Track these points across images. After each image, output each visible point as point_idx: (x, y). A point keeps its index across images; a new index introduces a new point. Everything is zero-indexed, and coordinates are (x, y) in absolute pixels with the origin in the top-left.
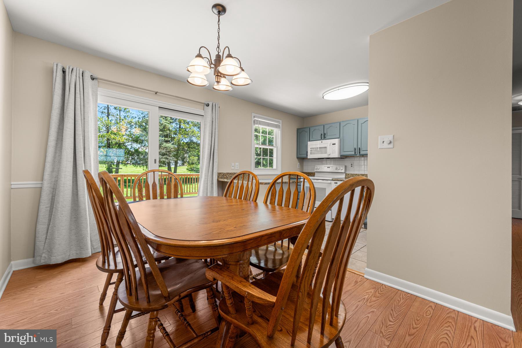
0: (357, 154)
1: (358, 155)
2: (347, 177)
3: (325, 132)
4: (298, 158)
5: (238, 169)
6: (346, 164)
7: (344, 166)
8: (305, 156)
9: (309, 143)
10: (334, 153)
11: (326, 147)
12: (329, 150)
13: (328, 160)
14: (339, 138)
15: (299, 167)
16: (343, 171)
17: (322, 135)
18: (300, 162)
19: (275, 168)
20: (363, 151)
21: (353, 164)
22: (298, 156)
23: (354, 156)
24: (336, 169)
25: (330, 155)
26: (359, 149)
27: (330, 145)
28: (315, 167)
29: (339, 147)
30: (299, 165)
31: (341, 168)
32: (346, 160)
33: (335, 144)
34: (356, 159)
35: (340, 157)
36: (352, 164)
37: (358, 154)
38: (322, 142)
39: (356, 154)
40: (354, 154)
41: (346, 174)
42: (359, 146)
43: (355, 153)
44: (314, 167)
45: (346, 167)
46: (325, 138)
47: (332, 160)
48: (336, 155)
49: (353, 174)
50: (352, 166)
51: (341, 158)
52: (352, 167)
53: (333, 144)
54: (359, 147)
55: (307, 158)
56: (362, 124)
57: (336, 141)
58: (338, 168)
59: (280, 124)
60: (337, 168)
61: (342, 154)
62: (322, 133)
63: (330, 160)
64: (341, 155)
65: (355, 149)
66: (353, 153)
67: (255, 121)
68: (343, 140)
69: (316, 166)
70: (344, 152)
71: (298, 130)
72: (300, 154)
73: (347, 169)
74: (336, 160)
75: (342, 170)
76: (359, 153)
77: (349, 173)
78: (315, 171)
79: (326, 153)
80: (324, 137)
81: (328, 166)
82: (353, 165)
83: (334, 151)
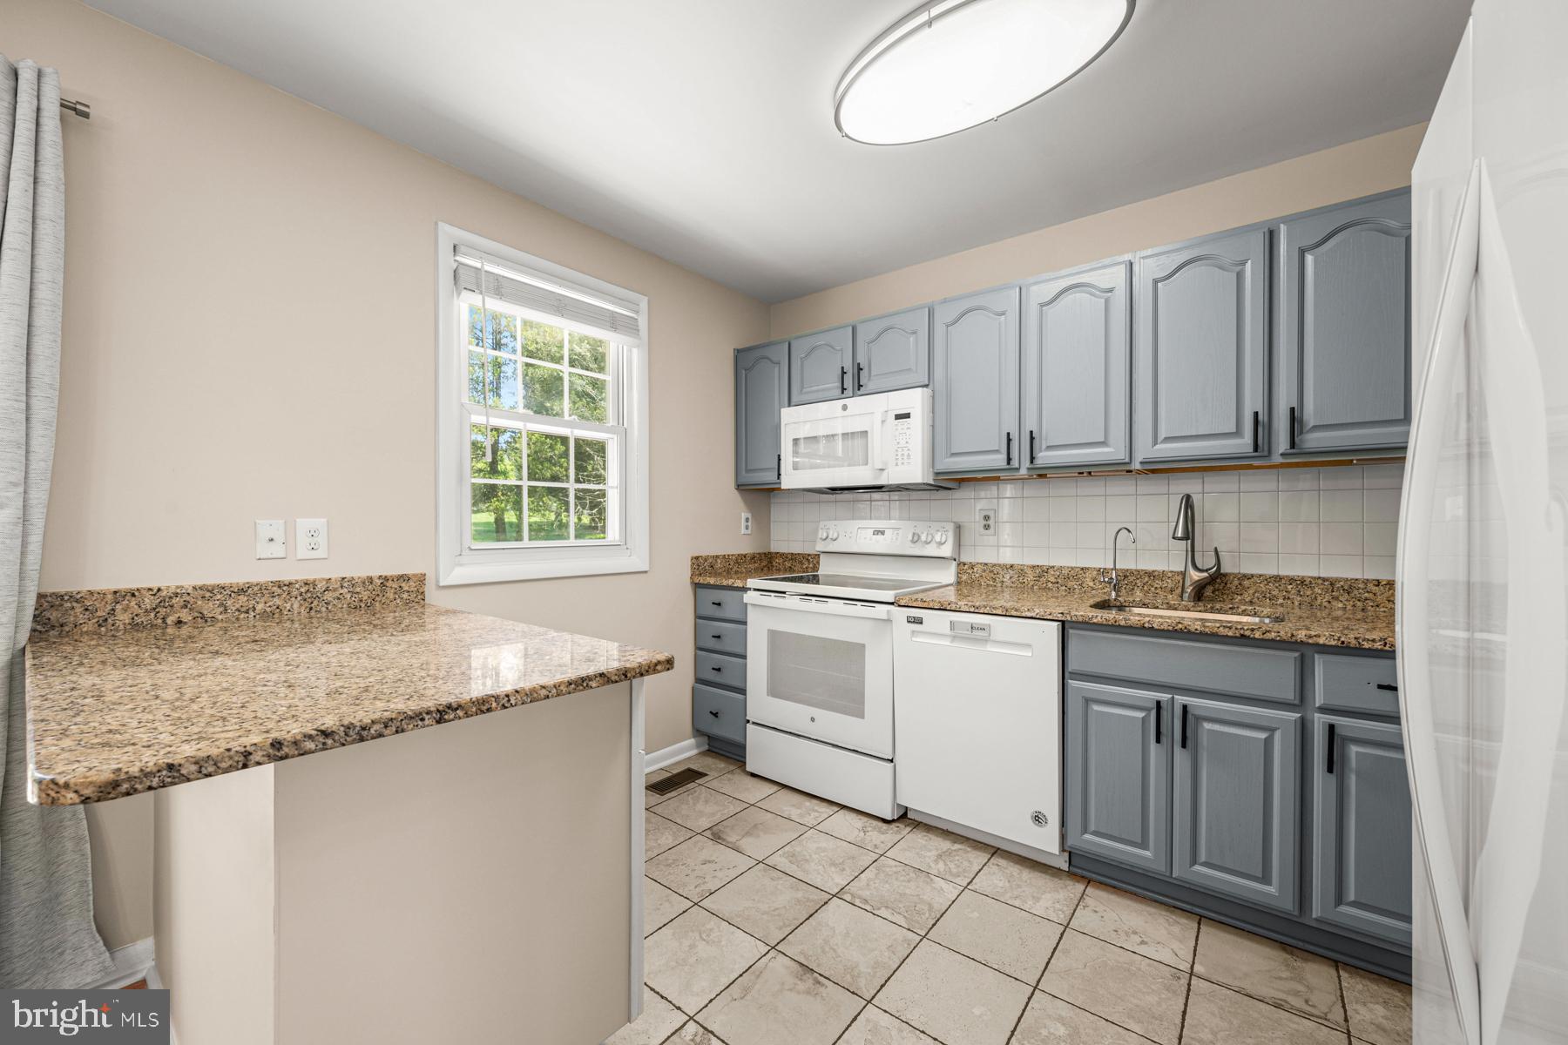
0: (1017, 466)
1: (1023, 471)
2: (964, 577)
3: (861, 359)
4: (740, 487)
5: (321, 553)
6: (962, 518)
7: (950, 527)
8: (772, 477)
9: (788, 415)
10: (906, 461)
11: (866, 432)
12: (880, 448)
13: (876, 496)
14: (926, 386)
15: (749, 532)
16: (947, 551)
17: (844, 373)
18: (750, 506)
19: (617, 537)
20: (1049, 448)
21: (991, 514)
22: (742, 481)
23: (998, 479)
24: (913, 542)
25: (882, 470)
26: (1032, 438)
27: (883, 422)
28: (820, 531)
29: (928, 429)
30: (747, 520)
31: (938, 538)
32: (957, 494)
33: (907, 416)
34: (1009, 490)
35: (932, 482)
36: (987, 518)
37: (1026, 463)
38: (845, 408)
39: (1015, 463)
40: (1003, 464)
41: (959, 565)
42: (1030, 424)
43: (1009, 460)
44: (816, 531)
45: (958, 529)
46: (860, 386)
47: (895, 496)
48: (914, 471)
49: (994, 565)
50: (987, 527)
51: (939, 488)
52: (991, 531)
53: (898, 417)
54: (1027, 428)
55: (779, 489)
56: (1042, 305)
57: (914, 400)
58: (923, 538)
59: (637, 312)
60: (919, 537)
61: (940, 467)
62: (848, 367)
63: (885, 496)
64: (937, 474)
65: (1009, 440)
66: (999, 460)
67: (461, 271)
68: (949, 396)
69: (822, 524)
70: (953, 455)
71: (739, 354)
72: (749, 468)
73: (966, 539)
74: (914, 495)
75: (941, 544)
76: (1032, 459)
77: (973, 560)
78: (820, 547)
79: (867, 464)
80: (854, 381)
81: (879, 524)
82: (991, 522)
83: (906, 454)
